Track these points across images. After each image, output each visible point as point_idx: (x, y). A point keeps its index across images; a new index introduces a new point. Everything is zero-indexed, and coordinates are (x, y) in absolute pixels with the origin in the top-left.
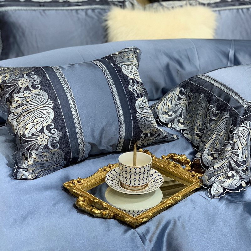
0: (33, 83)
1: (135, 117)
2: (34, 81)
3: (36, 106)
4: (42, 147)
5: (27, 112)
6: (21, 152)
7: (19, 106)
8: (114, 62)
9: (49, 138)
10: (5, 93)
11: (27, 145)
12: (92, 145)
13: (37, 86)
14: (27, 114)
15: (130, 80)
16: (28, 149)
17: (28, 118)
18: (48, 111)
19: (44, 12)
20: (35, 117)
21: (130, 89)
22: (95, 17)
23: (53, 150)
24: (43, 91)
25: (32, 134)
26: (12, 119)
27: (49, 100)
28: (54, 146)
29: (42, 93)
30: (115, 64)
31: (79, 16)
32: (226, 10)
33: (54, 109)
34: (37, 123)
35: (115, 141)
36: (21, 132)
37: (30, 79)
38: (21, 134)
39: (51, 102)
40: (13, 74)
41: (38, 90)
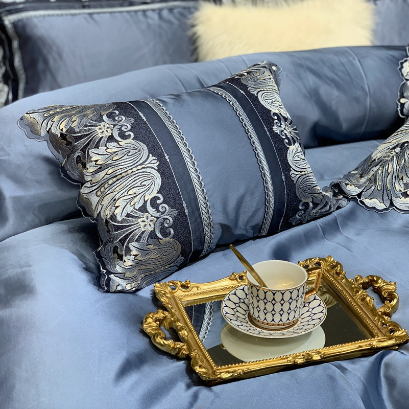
0: (120, 129)
1: (288, 177)
2: (122, 126)
3: (131, 168)
4: (146, 236)
5: (115, 179)
6: (110, 246)
7: (100, 169)
8: (245, 88)
9: (156, 219)
10: (73, 150)
11: (121, 234)
12: (225, 228)
13: (127, 134)
14: (116, 181)
15: (274, 116)
16: (122, 241)
17: (118, 189)
18: (151, 175)
19: (92, 18)
20: (130, 185)
21: (276, 132)
22: (176, 21)
23: (164, 240)
24: (139, 142)
25: (128, 215)
26: (89, 193)
27: (151, 155)
28: (165, 233)
29: (138, 145)
30: (248, 92)
33: (160, 170)
34: (133, 196)
35: (258, 219)
36: (106, 213)
37: (115, 123)
38: (108, 217)
39: (154, 159)
40: (85, 116)
41: (129, 140)
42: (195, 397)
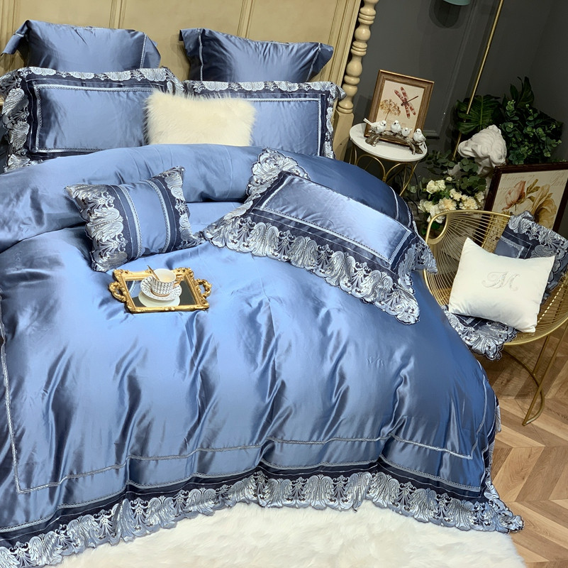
0: (108, 202)
1: (178, 230)
2: (109, 200)
3: (111, 220)
4: (114, 250)
5: (104, 224)
6: (98, 252)
7: (98, 218)
8: (166, 184)
9: (119, 244)
10: (87, 207)
11: (104, 248)
12: (146, 249)
13: (111, 205)
15: (177, 200)
16: (104, 251)
17: (105, 228)
18: (120, 225)
19: (87, 93)
21: (176, 208)
22: (136, 100)
23: (121, 252)
24: (116, 209)
25: (108, 240)
26: (91, 227)
27: (120, 216)
28: (122, 250)
29: (115, 211)
30: (166, 188)
31: (122, 99)
32: (267, 101)
33: (124, 223)
34: (111, 232)
35: (162, 246)
36: (98, 237)
37: (106, 199)
38: (99, 239)
39: (121, 218)
41: (112, 208)
42: (127, 316)
